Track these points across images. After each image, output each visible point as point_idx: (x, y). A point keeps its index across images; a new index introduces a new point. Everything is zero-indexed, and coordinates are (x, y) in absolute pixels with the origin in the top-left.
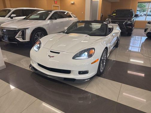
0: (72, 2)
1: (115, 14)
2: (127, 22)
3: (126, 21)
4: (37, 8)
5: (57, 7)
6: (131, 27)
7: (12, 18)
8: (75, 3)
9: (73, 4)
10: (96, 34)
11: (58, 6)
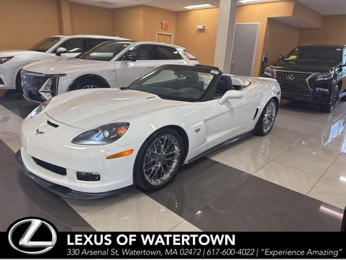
0: (200, 27)
1: (295, 57)
2: (315, 77)
3: (313, 74)
4: (120, 37)
5: (168, 37)
6: (327, 90)
7: (59, 54)
8: (207, 28)
9: (201, 31)
10: (180, 96)
11: (170, 35)
